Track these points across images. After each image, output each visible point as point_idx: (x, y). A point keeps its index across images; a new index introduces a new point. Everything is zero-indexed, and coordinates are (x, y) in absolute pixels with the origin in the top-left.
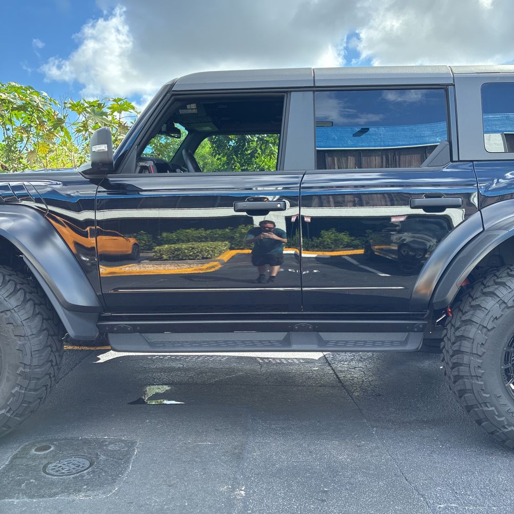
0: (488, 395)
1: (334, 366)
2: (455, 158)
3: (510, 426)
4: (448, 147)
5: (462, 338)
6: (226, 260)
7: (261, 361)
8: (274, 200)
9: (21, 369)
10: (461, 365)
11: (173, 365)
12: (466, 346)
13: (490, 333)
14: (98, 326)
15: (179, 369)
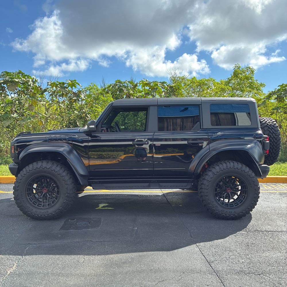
0: (210, 201)
1: (167, 197)
2: (202, 128)
3: (216, 211)
4: (200, 124)
5: (202, 184)
6: (123, 159)
7: (140, 196)
8: (145, 141)
9: (67, 194)
10: (202, 192)
11: (108, 197)
12: (203, 186)
13: (210, 182)
14: (88, 182)
15: (110, 199)
